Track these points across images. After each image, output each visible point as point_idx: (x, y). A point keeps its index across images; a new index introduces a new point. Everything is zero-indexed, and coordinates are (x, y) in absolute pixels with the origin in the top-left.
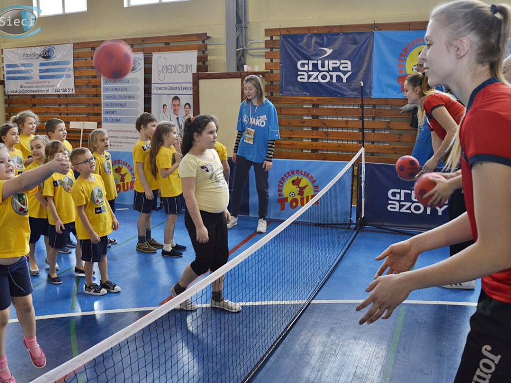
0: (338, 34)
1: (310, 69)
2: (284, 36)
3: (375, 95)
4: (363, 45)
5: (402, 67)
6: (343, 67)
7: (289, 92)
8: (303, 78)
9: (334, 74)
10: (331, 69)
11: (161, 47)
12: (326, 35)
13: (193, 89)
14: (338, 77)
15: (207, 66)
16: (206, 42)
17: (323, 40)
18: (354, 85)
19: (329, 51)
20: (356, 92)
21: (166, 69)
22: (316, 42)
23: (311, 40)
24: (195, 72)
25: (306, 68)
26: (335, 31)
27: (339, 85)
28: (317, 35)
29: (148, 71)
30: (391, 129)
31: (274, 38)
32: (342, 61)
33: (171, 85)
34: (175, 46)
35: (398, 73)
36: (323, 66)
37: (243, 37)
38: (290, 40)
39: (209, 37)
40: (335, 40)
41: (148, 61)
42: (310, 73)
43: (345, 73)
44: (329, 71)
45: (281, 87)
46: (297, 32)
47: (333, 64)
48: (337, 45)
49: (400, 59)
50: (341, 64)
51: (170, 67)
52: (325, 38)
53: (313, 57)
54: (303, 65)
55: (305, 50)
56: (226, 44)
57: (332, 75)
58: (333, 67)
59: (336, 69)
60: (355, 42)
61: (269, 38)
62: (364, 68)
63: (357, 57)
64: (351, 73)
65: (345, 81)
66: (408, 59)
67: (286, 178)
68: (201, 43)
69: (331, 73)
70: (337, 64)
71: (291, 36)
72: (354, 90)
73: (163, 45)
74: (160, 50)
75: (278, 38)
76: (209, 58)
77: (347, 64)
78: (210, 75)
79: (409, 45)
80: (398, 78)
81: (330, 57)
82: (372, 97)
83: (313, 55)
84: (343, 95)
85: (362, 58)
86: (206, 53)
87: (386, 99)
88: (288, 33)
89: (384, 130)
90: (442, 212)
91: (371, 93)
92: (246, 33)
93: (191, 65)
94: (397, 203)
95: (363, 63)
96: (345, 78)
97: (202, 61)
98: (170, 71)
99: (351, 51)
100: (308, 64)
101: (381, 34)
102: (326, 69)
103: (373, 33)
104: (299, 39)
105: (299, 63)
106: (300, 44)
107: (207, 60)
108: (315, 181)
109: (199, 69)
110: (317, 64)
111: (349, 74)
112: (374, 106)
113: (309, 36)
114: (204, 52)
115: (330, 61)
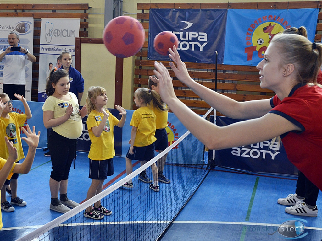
0: (198, 10)
2: (153, 10)
3: (225, 62)
4: (217, 20)
5: (249, 39)
6: (201, 38)
7: (155, 57)
9: (193, 44)
10: (190, 39)
11: (49, 14)
12: (188, 10)
13: (76, 51)
15: (88, 32)
16: (88, 11)
17: (185, 14)
18: (209, 53)
19: (190, 24)
20: (210, 59)
21: (53, 32)
22: (179, 16)
23: (176, 14)
24: (78, 37)
26: (195, 8)
27: (197, 53)
28: (181, 11)
29: (37, 34)
30: (237, 90)
31: (145, 11)
32: (200, 33)
33: (56, 47)
34: (61, 13)
35: (245, 45)
36: (184, 37)
37: (118, 9)
38: (158, 14)
39: (90, 7)
40: (195, 16)
41: (37, 25)
43: (202, 43)
44: (189, 41)
45: (149, 53)
46: (164, 7)
47: (192, 35)
48: (197, 19)
49: (248, 33)
50: (199, 35)
51: (56, 31)
52: (187, 13)
53: (176, 29)
55: (170, 22)
56: (105, 14)
57: (191, 44)
58: (192, 38)
59: (195, 40)
60: (211, 18)
61: (140, 11)
62: (218, 39)
63: (212, 31)
64: (207, 43)
65: (201, 50)
66: (254, 34)
68: (83, 12)
69: (190, 43)
70: (195, 35)
71: (158, 10)
72: (209, 57)
73: (50, 12)
74: (47, 16)
75: (148, 11)
76: (89, 25)
77: (204, 35)
78: (90, 40)
79: (256, 22)
80: (245, 48)
81: (190, 30)
82: (223, 64)
83: (176, 27)
84: (199, 61)
85: (217, 31)
86: (87, 21)
87: (234, 66)
88: (156, 8)
89: (232, 91)
90: (275, 157)
91: (222, 60)
92: (121, 6)
93: (75, 31)
94: (239, 149)
95: (217, 35)
96: (201, 47)
97: (84, 27)
98: (56, 34)
99: (208, 25)
101: (233, 12)
102: (187, 39)
103: (227, 10)
104: (166, 13)
106: (166, 17)
107: (88, 27)
108: (175, 130)
109: (81, 34)
110: (180, 34)
111: (205, 44)
112: (225, 71)
113: (174, 11)
114: (85, 20)
115: (190, 33)
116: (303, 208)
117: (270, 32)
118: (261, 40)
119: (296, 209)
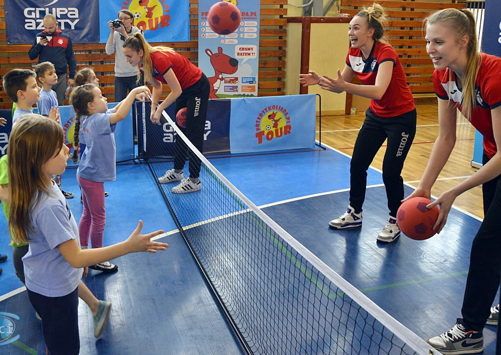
1: (38, 16)
3: (102, 40)
6: (71, 15)
7: (16, 41)
8: (30, 26)
9: (63, 21)
10: (59, 17)
14: (67, 25)
20: (85, 38)
25: (33, 16)
32: (69, 9)
36: (51, 13)
42: (38, 21)
44: (57, 18)
45: (8, 36)
47: (61, 11)
49: (123, 7)
50: (69, 11)
54: (30, 12)
57: (60, 22)
58: (61, 15)
62: (91, 15)
64: (78, 20)
65: (73, 28)
66: (130, 7)
67: (69, 124)
69: (59, 21)
70: (64, 11)
77: (74, 11)
81: (57, 5)
82: (100, 42)
83: (40, 3)
90: (207, 137)
91: (99, 38)
94: (171, 135)
96: (73, 25)
100: (35, 11)
105: (26, 11)
110: (45, 11)
111: (77, 21)
112: (102, 51)
115: (57, 9)
116: (188, 185)
117: (146, 5)
118: (138, 14)
119: (183, 188)
